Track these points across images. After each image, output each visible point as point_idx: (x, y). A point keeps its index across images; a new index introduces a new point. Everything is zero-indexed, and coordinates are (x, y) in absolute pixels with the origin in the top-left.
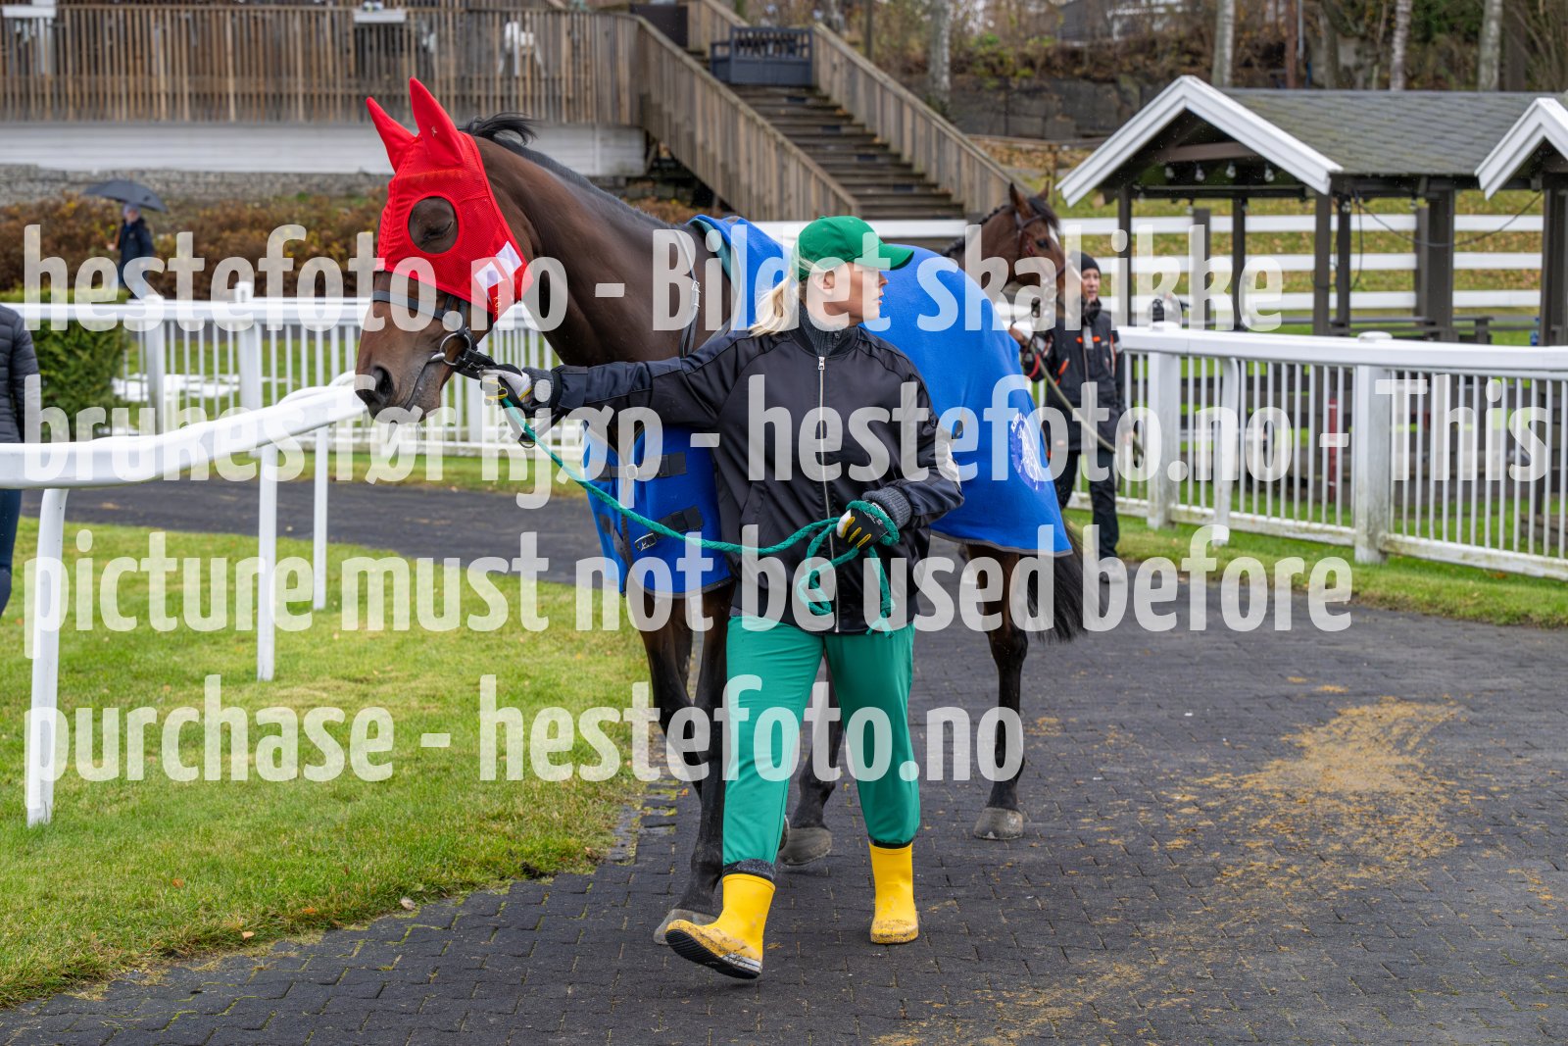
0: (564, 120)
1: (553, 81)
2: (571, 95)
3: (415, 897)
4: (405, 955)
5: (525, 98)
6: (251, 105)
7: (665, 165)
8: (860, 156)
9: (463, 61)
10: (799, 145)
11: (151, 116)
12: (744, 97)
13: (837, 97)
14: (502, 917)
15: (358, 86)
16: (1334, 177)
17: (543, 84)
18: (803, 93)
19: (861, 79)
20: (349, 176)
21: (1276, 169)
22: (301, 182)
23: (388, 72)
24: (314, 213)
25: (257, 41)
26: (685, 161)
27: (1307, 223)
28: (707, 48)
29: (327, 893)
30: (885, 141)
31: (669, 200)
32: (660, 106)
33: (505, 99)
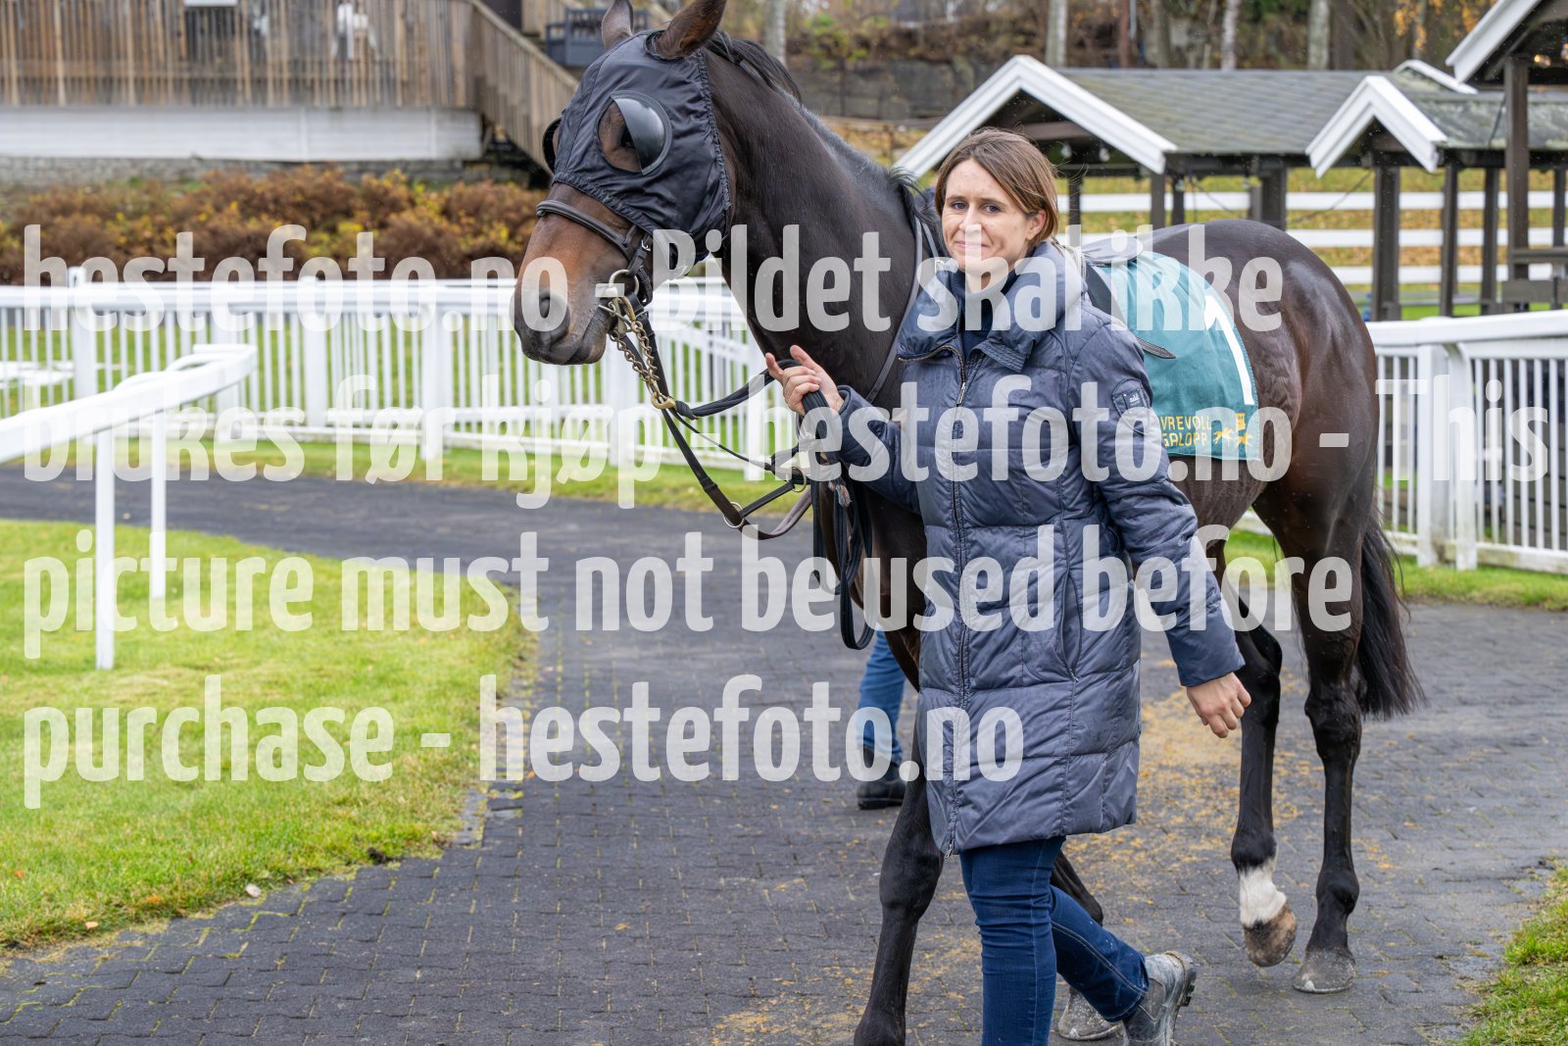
0: (399, 102)
1: (387, 64)
2: (405, 77)
3: (262, 884)
4: (251, 943)
5: (359, 81)
6: (80, 90)
7: (501, 148)
9: (295, 44)
14: (350, 902)
15: (190, 69)
16: (1168, 156)
17: (377, 68)
20: (181, 160)
21: (1111, 149)
22: (133, 166)
23: (220, 54)
24: (146, 198)
25: (85, 24)
26: (521, 143)
27: (1142, 202)
28: (542, 30)
29: (171, 882)
31: (505, 182)
32: (495, 89)
33: (339, 83)
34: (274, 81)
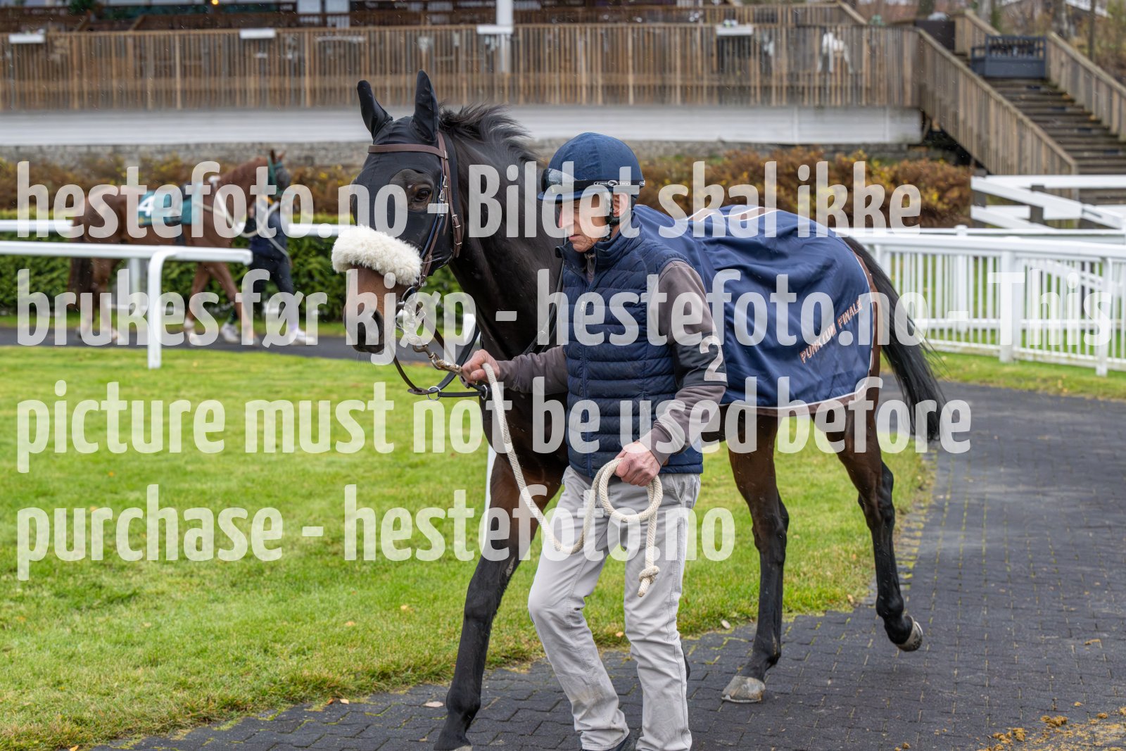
0: (864, 103)
1: (857, 76)
2: (869, 85)
5: (836, 88)
6: (644, 93)
7: (936, 135)
8: (1080, 129)
9: (792, 62)
10: (1035, 121)
11: (575, 100)
12: (994, 86)
13: (1063, 86)
15: (719, 80)
17: (849, 77)
18: (1038, 83)
19: (1082, 74)
20: (711, 143)
22: (678, 147)
23: (740, 69)
24: (686, 169)
25: (649, 47)
26: (951, 132)
28: (969, 51)
30: (1099, 117)
31: (937, 160)
32: (933, 94)
33: (822, 89)
34: (777, 88)
